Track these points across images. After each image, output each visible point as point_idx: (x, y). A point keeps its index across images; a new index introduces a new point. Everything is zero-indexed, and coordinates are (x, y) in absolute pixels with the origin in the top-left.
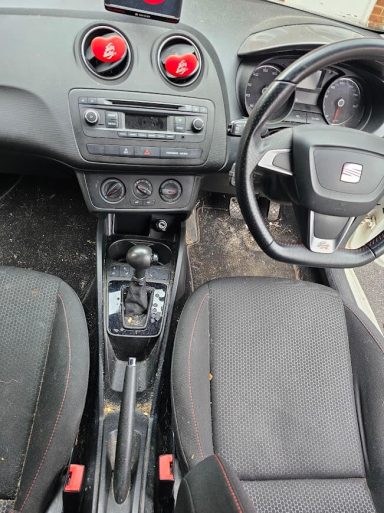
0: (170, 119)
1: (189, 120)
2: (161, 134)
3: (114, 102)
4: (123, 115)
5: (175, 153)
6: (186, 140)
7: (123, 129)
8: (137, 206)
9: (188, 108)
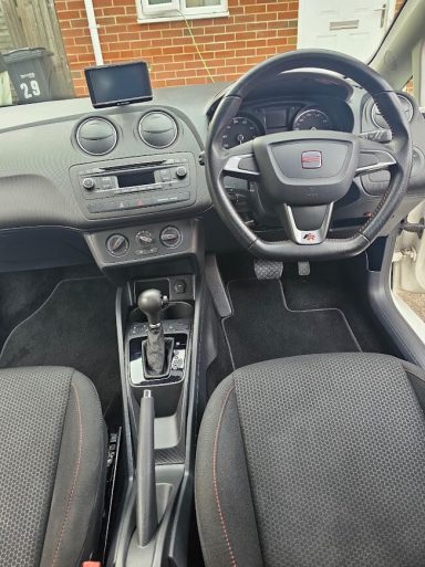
0: (156, 174)
1: (173, 171)
2: (150, 186)
3: (106, 169)
4: (116, 178)
5: (166, 200)
6: (174, 186)
7: (117, 189)
8: (141, 256)
9: (170, 161)
